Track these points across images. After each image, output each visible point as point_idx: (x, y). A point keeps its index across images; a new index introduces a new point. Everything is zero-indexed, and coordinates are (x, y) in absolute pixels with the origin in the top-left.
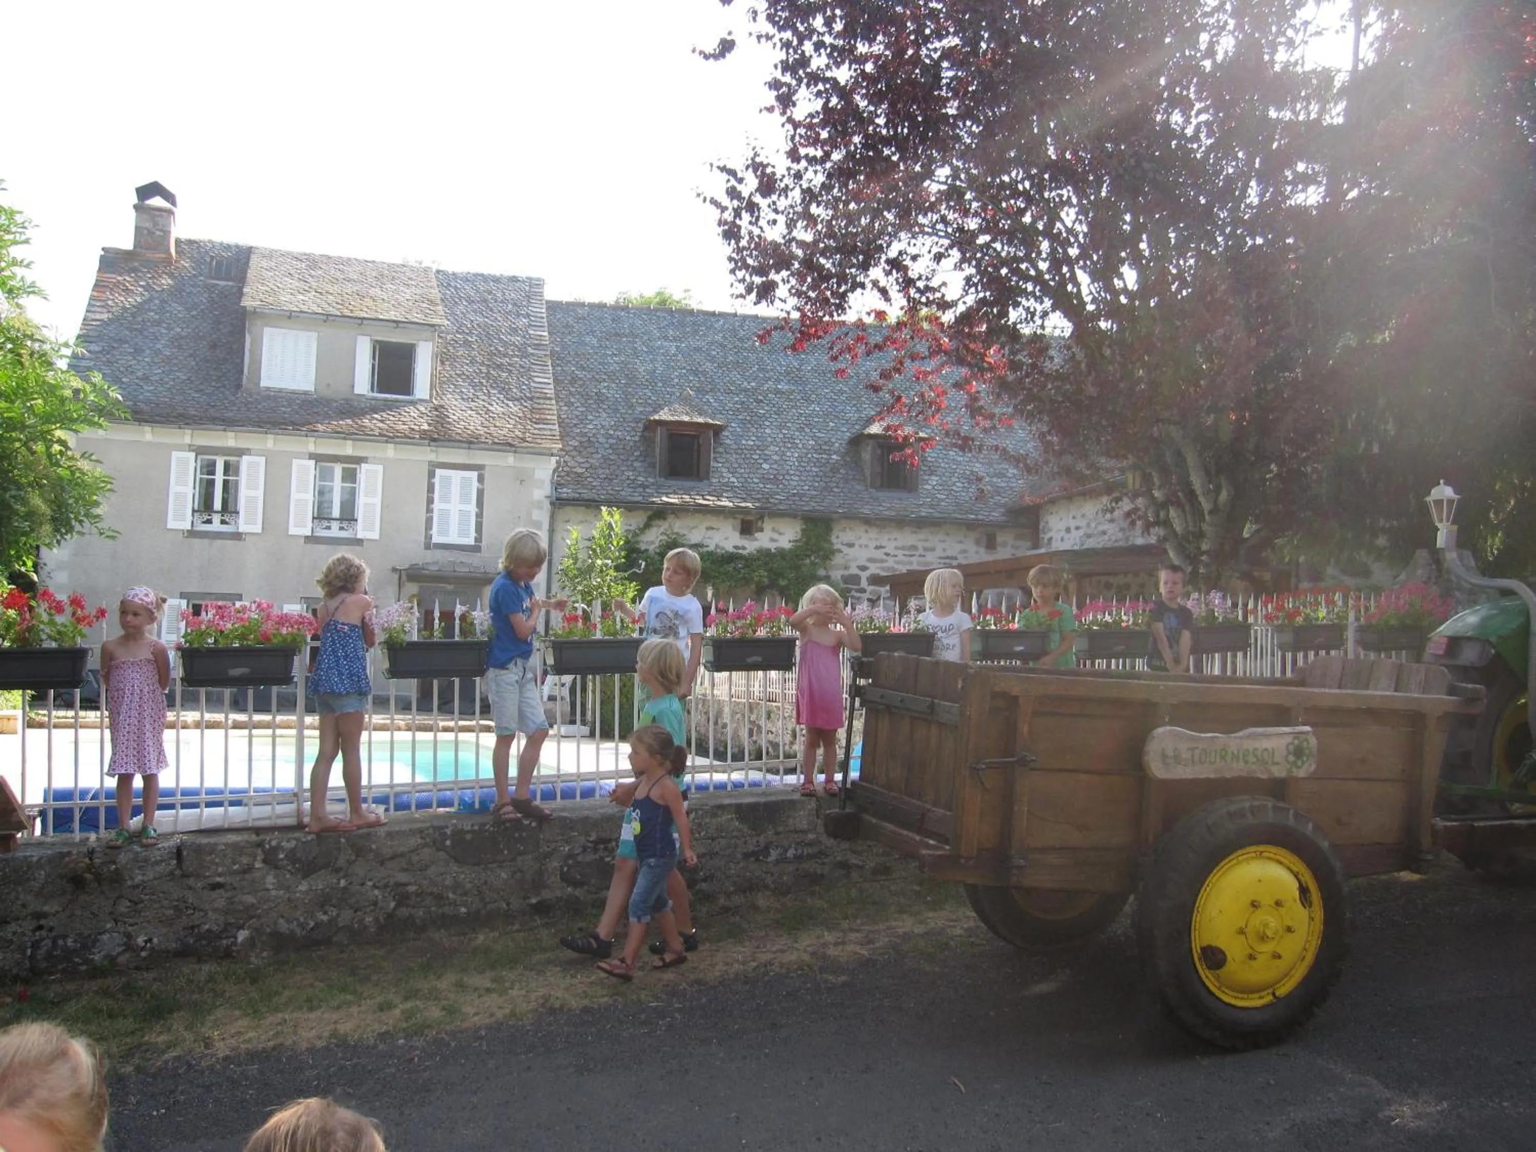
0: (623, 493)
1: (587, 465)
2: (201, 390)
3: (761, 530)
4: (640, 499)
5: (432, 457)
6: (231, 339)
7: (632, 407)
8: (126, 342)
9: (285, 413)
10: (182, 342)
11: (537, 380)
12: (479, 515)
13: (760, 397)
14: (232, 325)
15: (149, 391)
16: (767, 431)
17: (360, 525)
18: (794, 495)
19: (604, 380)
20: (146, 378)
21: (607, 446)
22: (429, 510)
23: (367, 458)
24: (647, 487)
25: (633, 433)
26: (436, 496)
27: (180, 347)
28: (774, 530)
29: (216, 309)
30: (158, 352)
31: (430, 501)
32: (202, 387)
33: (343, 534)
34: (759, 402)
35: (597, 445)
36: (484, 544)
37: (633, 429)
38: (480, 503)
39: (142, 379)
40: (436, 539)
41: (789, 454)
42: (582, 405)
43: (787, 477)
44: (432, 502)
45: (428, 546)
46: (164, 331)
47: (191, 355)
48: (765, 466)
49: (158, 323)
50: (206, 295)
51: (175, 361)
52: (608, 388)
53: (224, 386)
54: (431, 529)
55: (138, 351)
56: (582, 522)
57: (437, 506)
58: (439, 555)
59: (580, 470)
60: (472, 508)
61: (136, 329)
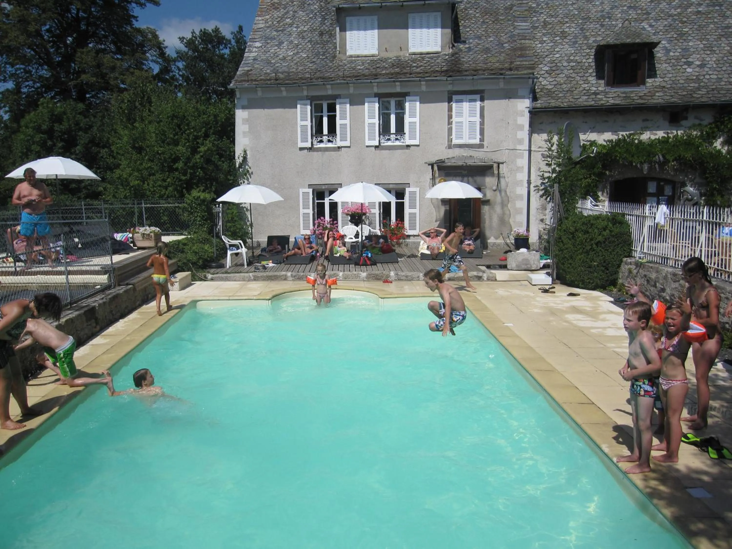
0: (580, 100)
1: (555, 83)
2: (314, 62)
3: (686, 118)
4: (593, 102)
5: (450, 88)
6: (331, 28)
7: (586, 38)
8: (275, 39)
9: (360, 69)
10: (305, 34)
11: (520, 28)
12: (482, 124)
13: (685, 19)
14: (332, 20)
15: (285, 66)
16: (691, 44)
17: (407, 136)
18: (713, 90)
19: (567, 22)
20: (284, 59)
21: (569, 68)
22: (450, 123)
23: (409, 93)
24: (598, 94)
25: (587, 57)
26: (454, 113)
27: (303, 38)
28: (696, 118)
29: (323, 12)
30: (291, 42)
31: (450, 117)
32: (314, 60)
33: (397, 143)
34: (683, 22)
35: (562, 68)
36: (485, 143)
37: (588, 54)
38: (482, 116)
39: (282, 60)
40: (455, 141)
41: (708, 59)
42: (551, 41)
43: (707, 77)
44: (451, 118)
45: (450, 146)
46: (295, 29)
47: (309, 41)
48: (689, 70)
49: (291, 25)
50: (318, 4)
51: (300, 46)
52: (569, 27)
53: (327, 58)
54: (451, 135)
55: (281, 43)
56: (552, 123)
57: (455, 119)
58: (457, 152)
59: (550, 87)
60: (477, 119)
61: (280, 30)
